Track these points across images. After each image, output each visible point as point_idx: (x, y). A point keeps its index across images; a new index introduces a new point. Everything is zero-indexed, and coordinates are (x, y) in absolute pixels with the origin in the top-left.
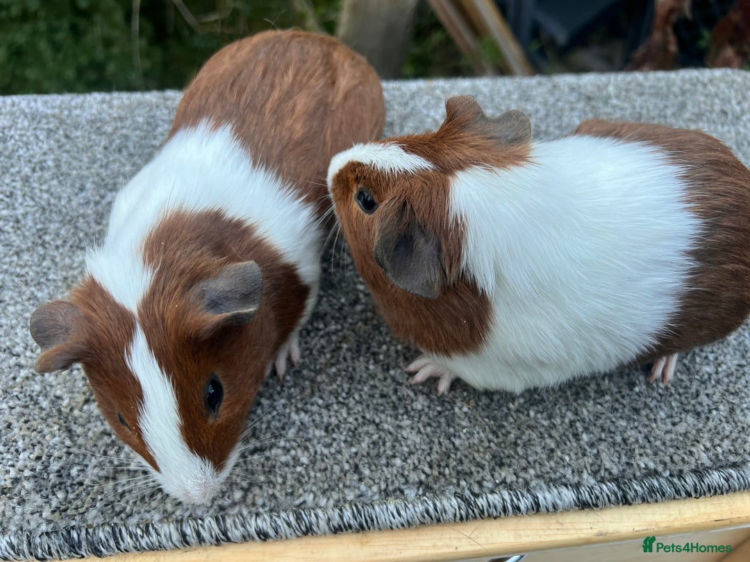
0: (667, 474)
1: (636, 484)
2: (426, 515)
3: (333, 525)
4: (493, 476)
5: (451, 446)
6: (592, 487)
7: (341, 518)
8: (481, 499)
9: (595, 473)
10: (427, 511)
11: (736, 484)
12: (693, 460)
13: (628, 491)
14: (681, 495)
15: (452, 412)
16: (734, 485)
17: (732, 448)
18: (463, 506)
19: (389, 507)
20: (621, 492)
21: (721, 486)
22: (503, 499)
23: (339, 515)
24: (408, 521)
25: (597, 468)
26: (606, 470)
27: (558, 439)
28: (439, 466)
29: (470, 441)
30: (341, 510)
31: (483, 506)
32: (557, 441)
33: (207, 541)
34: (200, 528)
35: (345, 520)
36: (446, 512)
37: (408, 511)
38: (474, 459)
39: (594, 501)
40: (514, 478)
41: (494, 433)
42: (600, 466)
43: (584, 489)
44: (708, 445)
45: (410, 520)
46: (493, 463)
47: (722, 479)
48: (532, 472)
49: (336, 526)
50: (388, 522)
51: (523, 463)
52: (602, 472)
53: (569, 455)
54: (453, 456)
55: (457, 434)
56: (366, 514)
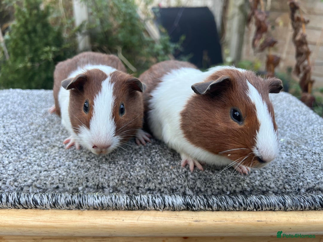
0: (228, 193)
1: (214, 197)
2: (110, 200)
3: (67, 201)
4: (144, 185)
5: (129, 175)
6: (192, 196)
7: (72, 197)
8: (137, 197)
9: (192, 189)
10: (111, 198)
11: (265, 202)
12: (240, 186)
13: (209, 199)
14: (236, 204)
15: (134, 165)
16: (264, 202)
17: (260, 184)
18: (129, 199)
19: (94, 196)
20: (206, 200)
21: (257, 201)
22: (148, 197)
23: (71, 196)
24: (101, 202)
25: (194, 186)
26: (198, 188)
27: (178, 175)
28: (121, 181)
29: (138, 174)
30: (73, 195)
31: (138, 199)
32: (177, 176)
33: (10, 202)
34: (9, 195)
35: (73, 198)
36: (120, 199)
37: (102, 197)
38: (138, 179)
39: (193, 203)
40: (154, 187)
41: (150, 172)
42: (195, 186)
43: (188, 197)
44: (248, 182)
45: (103, 202)
46: (145, 181)
47: (257, 199)
48: (162, 185)
49: (69, 201)
50: (92, 202)
51: (159, 181)
52: (196, 188)
53: (181, 181)
54: (129, 177)
55: (133, 171)
56: (83, 197)
